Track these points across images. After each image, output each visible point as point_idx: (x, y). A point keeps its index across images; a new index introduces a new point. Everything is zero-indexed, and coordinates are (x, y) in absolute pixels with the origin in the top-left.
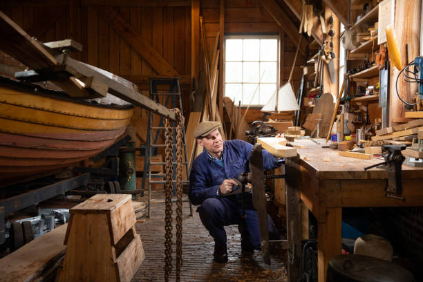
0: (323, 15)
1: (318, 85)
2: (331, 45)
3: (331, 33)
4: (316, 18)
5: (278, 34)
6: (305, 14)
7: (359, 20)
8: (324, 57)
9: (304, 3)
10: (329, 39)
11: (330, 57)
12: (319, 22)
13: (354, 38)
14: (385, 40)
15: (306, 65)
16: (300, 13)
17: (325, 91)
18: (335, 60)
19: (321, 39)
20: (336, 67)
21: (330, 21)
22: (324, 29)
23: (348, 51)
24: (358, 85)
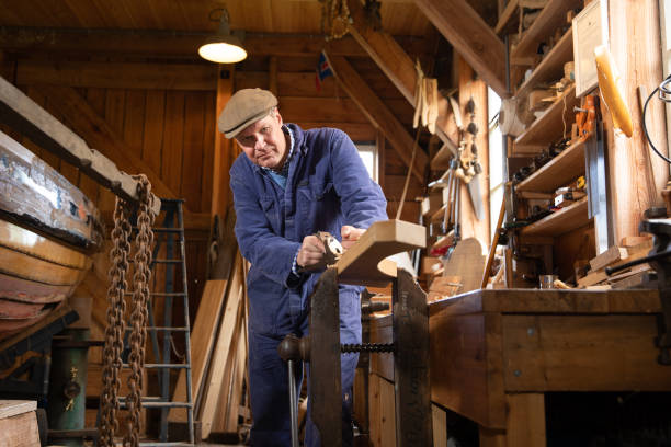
0: (456, 97)
1: (450, 227)
2: (474, 150)
3: (472, 129)
4: (444, 102)
5: (373, 143)
6: (423, 93)
7: (529, 75)
8: (460, 172)
9: (421, 74)
10: (469, 139)
11: (471, 170)
12: (450, 110)
13: (521, 108)
14: (595, 81)
15: (426, 192)
16: (414, 91)
17: (465, 235)
18: (482, 177)
19: (455, 139)
20: (483, 192)
21: (469, 108)
22: (459, 120)
23: (509, 138)
24: (533, 204)
